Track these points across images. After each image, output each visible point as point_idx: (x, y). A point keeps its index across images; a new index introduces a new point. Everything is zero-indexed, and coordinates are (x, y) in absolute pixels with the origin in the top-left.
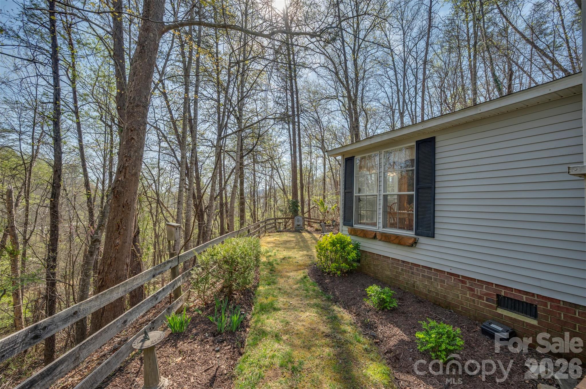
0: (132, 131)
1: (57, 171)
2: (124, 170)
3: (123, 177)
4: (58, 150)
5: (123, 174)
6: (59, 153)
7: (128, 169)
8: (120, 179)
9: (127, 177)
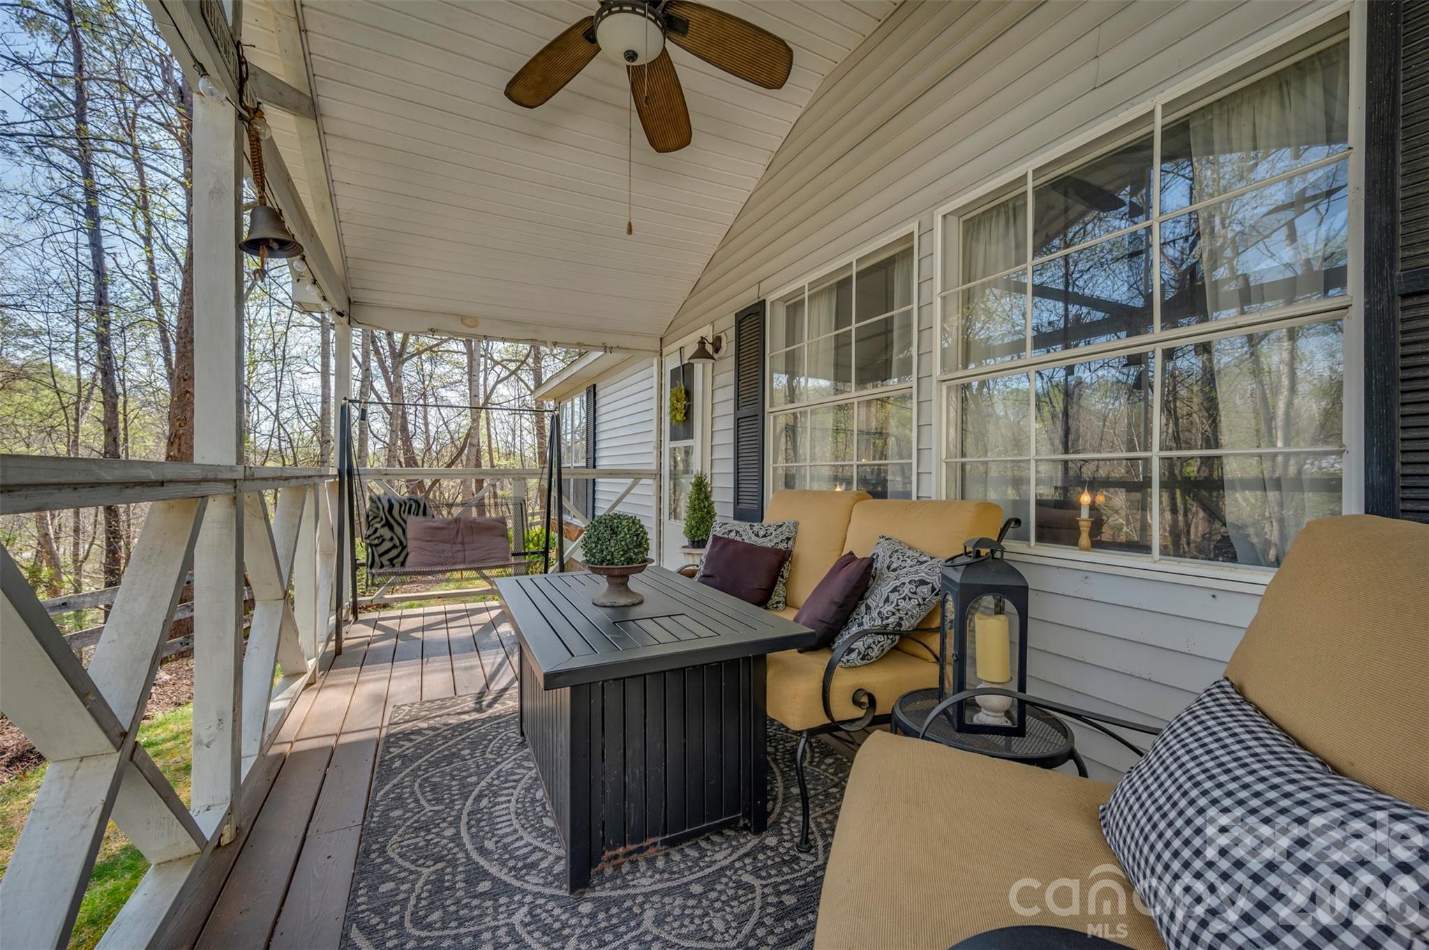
0: (185, 380)
1: (109, 430)
2: (177, 441)
3: (176, 451)
4: (109, 391)
5: (176, 446)
6: (111, 397)
7: (183, 438)
8: (172, 454)
9: (183, 449)
